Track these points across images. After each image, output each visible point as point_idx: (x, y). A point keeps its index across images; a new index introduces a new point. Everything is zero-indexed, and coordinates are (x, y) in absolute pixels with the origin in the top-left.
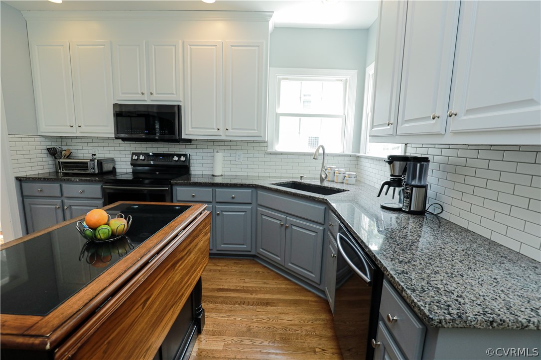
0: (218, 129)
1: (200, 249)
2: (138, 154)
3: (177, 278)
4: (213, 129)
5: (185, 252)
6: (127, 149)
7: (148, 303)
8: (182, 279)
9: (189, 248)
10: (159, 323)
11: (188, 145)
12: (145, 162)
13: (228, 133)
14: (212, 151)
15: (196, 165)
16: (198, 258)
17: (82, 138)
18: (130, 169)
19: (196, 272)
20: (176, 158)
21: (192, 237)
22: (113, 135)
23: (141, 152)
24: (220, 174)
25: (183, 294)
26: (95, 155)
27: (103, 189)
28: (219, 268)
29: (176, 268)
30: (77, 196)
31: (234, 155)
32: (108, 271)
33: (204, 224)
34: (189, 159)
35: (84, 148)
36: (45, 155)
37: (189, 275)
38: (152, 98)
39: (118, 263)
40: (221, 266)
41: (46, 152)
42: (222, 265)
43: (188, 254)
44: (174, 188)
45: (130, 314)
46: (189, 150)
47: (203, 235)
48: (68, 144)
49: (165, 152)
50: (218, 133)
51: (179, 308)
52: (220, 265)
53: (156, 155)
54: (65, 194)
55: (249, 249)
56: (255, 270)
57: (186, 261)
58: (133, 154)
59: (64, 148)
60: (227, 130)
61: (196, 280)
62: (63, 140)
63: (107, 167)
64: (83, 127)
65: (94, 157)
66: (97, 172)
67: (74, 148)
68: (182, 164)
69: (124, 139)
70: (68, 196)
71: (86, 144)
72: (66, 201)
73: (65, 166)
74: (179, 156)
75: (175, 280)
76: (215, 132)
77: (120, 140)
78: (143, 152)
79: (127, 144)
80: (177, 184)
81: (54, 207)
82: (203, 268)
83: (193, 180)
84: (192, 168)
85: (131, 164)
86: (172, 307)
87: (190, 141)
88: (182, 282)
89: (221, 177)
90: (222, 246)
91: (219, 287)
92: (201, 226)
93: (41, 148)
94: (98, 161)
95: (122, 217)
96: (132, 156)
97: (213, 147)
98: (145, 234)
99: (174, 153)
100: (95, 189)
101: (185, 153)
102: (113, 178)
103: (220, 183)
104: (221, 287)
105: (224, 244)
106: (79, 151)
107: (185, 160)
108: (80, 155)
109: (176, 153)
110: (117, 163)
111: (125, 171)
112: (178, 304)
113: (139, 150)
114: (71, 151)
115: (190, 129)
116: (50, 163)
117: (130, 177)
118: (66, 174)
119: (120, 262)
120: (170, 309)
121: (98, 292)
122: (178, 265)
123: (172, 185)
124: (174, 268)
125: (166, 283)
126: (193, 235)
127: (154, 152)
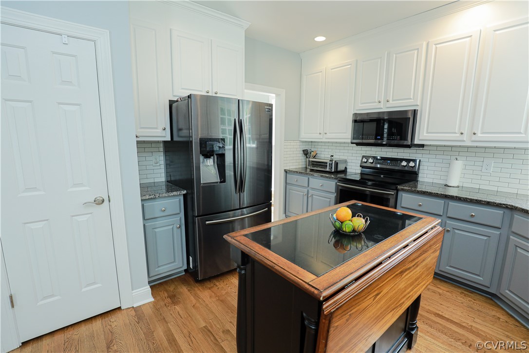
0: (462, 134)
1: (426, 265)
2: (367, 157)
3: (402, 285)
4: (455, 133)
5: (413, 264)
6: (358, 152)
7: (378, 297)
8: (406, 288)
9: (417, 261)
10: (381, 319)
11: (420, 150)
12: (373, 165)
13: (474, 138)
14: (449, 157)
15: (426, 172)
16: (422, 273)
17: (325, 142)
18: (359, 170)
19: (419, 286)
20: (404, 163)
21: (422, 250)
22: (349, 141)
23: (370, 155)
24: (456, 185)
25: (403, 303)
26: (332, 156)
27: (337, 186)
28: (441, 291)
29: (403, 276)
30: (317, 188)
31: (480, 164)
32: (353, 259)
33: (435, 240)
34: (419, 165)
35: (326, 150)
36: (301, 155)
37: (413, 286)
38: (388, 105)
39: (360, 256)
40: (443, 289)
41: (302, 152)
42: (445, 289)
43: (415, 266)
44: (400, 193)
45: (365, 300)
46: (420, 156)
47: (432, 251)
48: (316, 147)
49: (393, 157)
50: (461, 138)
51: (398, 313)
52: (442, 287)
53: (384, 159)
54: (310, 186)
55: (488, 285)
56: (494, 313)
57: (412, 273)
58: (363, 157)
59: (313, 150)
60: (474, 134)
61: (417, 294)
62: (313, 144)
63: (341, 167)
64: (328, 134)
65: (332, 158)
66: (333, 171)
67: (319, 150)
68: (411, 169)
69: (358, 144)
70: (312, 187)
71: (327, 147)
72: (310, 191)
73: (313, 164)
74: (408, 161)
75: (400, 287)
76: (457, 136)
77: (355, 145)
78: (372, 155)
79: (360, 148)
80: (403, 190)
81: (303, 194)
82: (426, 284)
83: (420, 188)
84: (420, 175)
85: (361, 166)
86: (393, 309)
87: (422, 146)
88: (405, 291)
89: (457, 188)
90: (447, 267)
91: (437, 312)
92: (432, 242)
93: (299, 150)
94: (335, 162)
95: (361, 217)
96: (362, 159)
97: (451, 153)
98: (378, 236)
99: (402, 158)
100: (331, 185)
101: (414, 158)
102: (344, 177)
103: (456, 197)
104: (441, 313)
105: (451, 266)
106: (322, 153)
107: (414, 166)
108: (322, 156)
109: (405, 158)
110: (349, 164)
111: (354, 171)
112: (398, 309)
113: (368, 154)
114: (317, 152)
115: (425, 134)
116: (304, 160)
117: (358, 178)
118: (312, 170)
119: (362, 255)
120: (391, 311)
121: (348, 273)
122: (405, 274)
123: (398, 190)
124: (402, 276)
125: (393, 287)
126: (423, 249)
127: (382, 156)
